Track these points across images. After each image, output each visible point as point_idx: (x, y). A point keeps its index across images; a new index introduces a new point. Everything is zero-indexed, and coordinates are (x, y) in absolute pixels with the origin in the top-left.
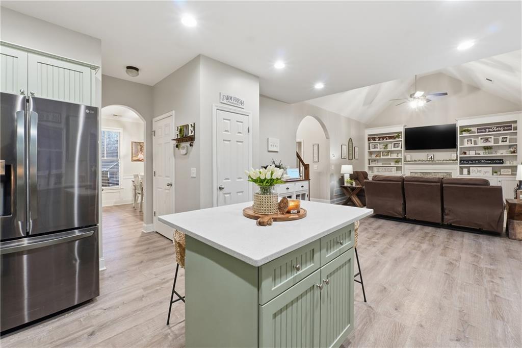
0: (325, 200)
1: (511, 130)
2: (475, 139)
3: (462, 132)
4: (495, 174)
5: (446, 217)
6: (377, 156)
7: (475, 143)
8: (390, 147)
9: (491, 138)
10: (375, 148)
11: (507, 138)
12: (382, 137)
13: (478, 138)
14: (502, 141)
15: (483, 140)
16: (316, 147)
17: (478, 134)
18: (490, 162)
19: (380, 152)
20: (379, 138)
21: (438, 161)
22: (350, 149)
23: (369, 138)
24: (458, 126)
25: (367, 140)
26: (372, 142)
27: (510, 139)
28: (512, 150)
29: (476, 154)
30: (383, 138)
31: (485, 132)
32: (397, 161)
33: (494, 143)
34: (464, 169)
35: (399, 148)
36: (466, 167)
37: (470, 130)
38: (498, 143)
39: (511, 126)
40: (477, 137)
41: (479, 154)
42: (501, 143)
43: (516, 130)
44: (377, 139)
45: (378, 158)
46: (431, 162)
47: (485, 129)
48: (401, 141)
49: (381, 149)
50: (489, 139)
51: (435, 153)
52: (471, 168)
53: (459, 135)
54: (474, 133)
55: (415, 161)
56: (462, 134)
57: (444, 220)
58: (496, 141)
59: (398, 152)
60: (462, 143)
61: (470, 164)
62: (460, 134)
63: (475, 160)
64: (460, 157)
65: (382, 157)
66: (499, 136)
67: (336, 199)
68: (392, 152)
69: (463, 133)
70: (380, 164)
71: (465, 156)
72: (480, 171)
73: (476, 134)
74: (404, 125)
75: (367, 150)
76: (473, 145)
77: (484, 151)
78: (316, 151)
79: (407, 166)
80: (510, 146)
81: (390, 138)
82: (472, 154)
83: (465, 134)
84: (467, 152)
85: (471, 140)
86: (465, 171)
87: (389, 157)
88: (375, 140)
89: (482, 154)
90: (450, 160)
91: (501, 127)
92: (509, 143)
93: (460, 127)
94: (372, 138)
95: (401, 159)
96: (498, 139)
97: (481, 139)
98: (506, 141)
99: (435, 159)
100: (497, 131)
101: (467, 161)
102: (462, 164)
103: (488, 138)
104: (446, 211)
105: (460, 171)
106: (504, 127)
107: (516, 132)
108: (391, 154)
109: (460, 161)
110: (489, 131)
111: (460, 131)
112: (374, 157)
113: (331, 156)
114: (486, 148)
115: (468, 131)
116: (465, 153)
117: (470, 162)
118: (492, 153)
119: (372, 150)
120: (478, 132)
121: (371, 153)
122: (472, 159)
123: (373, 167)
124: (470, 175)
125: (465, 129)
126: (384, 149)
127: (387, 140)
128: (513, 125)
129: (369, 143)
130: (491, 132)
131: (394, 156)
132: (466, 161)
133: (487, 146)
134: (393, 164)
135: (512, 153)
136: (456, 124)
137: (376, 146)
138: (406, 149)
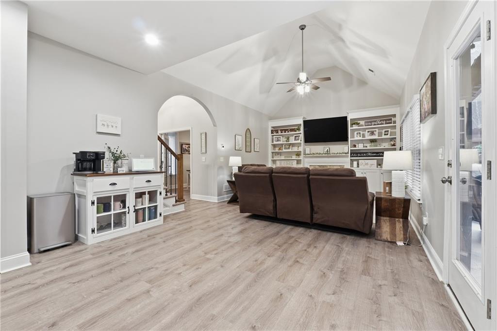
0: (212, 197)
1: (391, 123)
2: (363, 133)
3: (352, 124)
4: (379, 166)
5: (315, 216)
6: (280, 149)
7: (364, 136)
8: (292, 140)
9: (376, 131)
10: (278, 141)
11: (388, 131)
12: (284, 129)
13: (366, 131)
14: (385, 135)
15: (369, 133)
16: (203, 136)
17: (366, 127)
18: (375, 154)
19: (282, 144)
20: (282, 131)
21: (333, 154)
22: (248, 140)
23: (272, 131)
24: (349, 119)
25: (270, 132)
26: (275, 134)
27: (391, 132)
28: (392, 143)
29: (364, 147)
30: (285, 131)
31: (371, 125)
32: (298, 154)
33: (378, 136)
34: (354, 162)
35: (299, 141)
36: (355, 160)
37: (359, 123)
38: (381, 136)
39: (391, 119)
40: (364, 130)
41: (366, 147)
42: (384, 137)
43: (395, 123)
44: (279, 132)
45: (281, 151)
46: (327, 155)
47: (371, 122)
48: (301, 133)
49: (284, 141)
50: (375, 132)
51: (330, 146)
52: (360, 161)
53: (349, 128)
54: (362, 126)
55: (313, 154)
56: (352, 127)
57: (314, 219)
58: (380, 134)
59: (299, 145)
60: (353, 136)
61: (360, 157)
62: (351, 127)
63: (363, 153)
64: (351, 150)
65: (284, 150)
66: (382, 130)
67: (226, 196)
68: (293, 145)
69: (354, 125)
70: (283, 158)
71: (355, 148)
72: (367, 164)
73: (364, 127)
74: (302, 117)
75: (270, 143)
76: (361, 138)
77: (371, 144)
78: (204, 141)
79: (307, 160)
80: (392, 139)
81: (292, 130)
82: (360, 147)
83: (355, 127)
84: (357, 145)
85: (360, 133)
86: (355, 163)
87: (290, 150)
88: (277, 133)
89: (369, 146)
90: (343, 153)
91: (383, 120)
92: (390, 136)
93: (351, 119)
94: (275, 130)
95: (301, 151)
96: (382, 133)
97: (368, 132)
98: (387, 134)
99: (331, 152)
100: (380, 124)
101: (357, 153)
102: (352, 157)
103: (373, 131)
104: (315, 209)
105: (351, 164)
106: (386, 120)
107: (395, 126)
108: (292, 146)
109: (351, 154)
110: (375, 125)
111: (351, 124)
112: (277, 150)
113: (219, 146)
114: (372, 141)
115: (358, 124)
116: (355, 146)
117: (359, 155)
118: (376, 146)
119: (275, 143)
120: (365, 126)
121: (274, 146)
122: (361, 151)
123: (276, 160)
124: (360, 168)
125: (355, 122)
126: (286, 142)
127: (288, 132)
128: (393, 119)
129: (273, 136)
130: (376, 125)
131: (295, 149)
132: (355, 154)
133: (373, 139)
134: (294, 157)
135: (392, 146)
136: (346, 117)
137: (279, 139)
138: (305, 142)
